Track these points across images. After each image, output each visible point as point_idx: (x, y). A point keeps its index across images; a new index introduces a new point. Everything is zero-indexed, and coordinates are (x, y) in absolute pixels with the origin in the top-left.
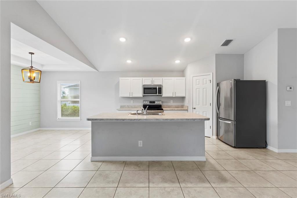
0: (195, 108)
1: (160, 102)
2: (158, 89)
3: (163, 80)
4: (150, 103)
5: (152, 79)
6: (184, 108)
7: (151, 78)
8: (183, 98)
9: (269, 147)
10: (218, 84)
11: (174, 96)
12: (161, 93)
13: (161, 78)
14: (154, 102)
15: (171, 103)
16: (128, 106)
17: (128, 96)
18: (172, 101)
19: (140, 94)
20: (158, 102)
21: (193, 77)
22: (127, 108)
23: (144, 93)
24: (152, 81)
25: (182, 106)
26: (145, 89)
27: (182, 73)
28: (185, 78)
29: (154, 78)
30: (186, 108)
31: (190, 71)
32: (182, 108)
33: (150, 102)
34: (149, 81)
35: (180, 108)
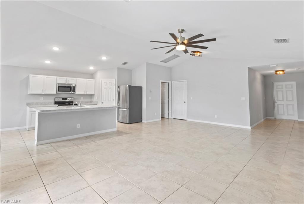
0: (103, 103)
1: (72, 99)
2: (72, 87)
3: (77, 80)
4: (62, 100)
5: (67, 79)
6: (93, 103)
7: (65, 78)
8: (92, 96)
9: (143, 121)
10: (119, 86)
11: (85, 94)
12: (75, 91)
13: (75, 79)
14: (66, 99)
15: (82, 99)
16: (36, 103)
17: (40, 92)
18: (82, 98)
19: (54, 91)
20: (71, 99)
21: (102, 81)
22: (35, 105)
23: (58, 91)
24: (66, 81)
25: (91, 102)
26: (59, 87)
27: (92, 75)
28: (94, 80)
29: (68, 78)
30: (96, 103)
31: (99, 76)
32: (91, 103)
33: (62, 98)
34: (63, 81)
35: (89, 103)
